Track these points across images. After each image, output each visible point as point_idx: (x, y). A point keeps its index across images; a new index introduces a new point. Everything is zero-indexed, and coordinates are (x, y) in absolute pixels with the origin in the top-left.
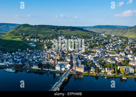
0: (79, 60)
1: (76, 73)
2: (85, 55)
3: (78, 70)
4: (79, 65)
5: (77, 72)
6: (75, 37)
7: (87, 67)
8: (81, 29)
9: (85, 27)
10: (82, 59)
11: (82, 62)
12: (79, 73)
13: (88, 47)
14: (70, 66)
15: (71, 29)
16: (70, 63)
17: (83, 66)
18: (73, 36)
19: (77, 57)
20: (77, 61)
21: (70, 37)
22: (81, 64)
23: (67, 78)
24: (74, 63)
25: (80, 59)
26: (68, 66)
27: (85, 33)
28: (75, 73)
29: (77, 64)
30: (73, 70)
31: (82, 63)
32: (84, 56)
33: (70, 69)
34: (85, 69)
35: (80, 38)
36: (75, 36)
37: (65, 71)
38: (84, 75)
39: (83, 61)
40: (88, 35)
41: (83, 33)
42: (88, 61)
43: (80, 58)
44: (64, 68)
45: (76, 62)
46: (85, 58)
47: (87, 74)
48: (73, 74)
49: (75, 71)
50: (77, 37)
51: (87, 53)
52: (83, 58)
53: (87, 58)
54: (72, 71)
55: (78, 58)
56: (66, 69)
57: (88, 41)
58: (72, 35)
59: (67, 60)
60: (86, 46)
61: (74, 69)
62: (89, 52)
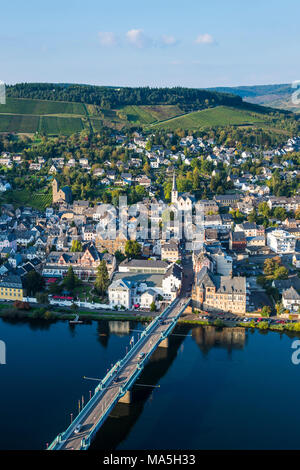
0: (221, 257)
1: (211, 318)
2: (254, 232)
3: (219, 302)
4: (225, 280)
5: (213, 314)
6: (199, 140)
7: (261, 290)
8: (231, 100)
9: (254, 91)
10: (239, 249)
11: (235, 262)
12: (222, 320)
13: (267, 189)
14: (178, 283)
15: (179, 100)
16: (177, 272)
17: (242, 283)
18: (190, 139)
19: (213, 240)
20: (211, 259)
21: (175, 140)
22: (234, 274)
23: (164, 344)
24: (198, 267)
25: (228, 252)
26: (169, 285)
27: (253, 118)
28: (201, 319)
29: (214, 274)
30: (192, 304)
31: (240, 270)
32: (247, 233)
33: (179, 297)
34: (255, 300)
35: (228, 147)
36: (203, 134)
37: (154, 309)
38: (247, 328)
39: (240, 257)
40: (266, 129)
41: (243, 120)
42: (267, 261)
43: (226, 245)
44: (152, 292)
45: (206, 263)
46: (252, 243)
47: (261, 325)
48: (196, 325)
49: (202, 307)
50: (211, 142)
51: (264, 221)
52: (245, 246)
53: (262, 243)
54: (189, 310)
55: (215, 245)
56: (159, 298)
57: (268, 158)
58: (186, 134)
59: (165, 255)
60: (258, 183)
61: (198, 298)
62: (271, 213)
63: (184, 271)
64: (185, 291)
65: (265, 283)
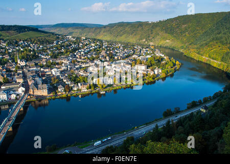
0: (37, 79)
1: (37, 98)
2: (47, 70)
3: (38, 93)
4: (40, 86)
6: (25, 42)
7: (51, 87)
8: (35, 29)
9: (42, 26)
10: (43, 76)
11: (42, 80)
12: (40, 98)
13: (50, 57)
14: (24, 89)
15: (17, 29)
16: (23, 86)
17: (45, 86)
18: (22, 42)
19: (34, 74)
20: (34, 80)
21: (17, 43)
22: (43, 84)
23: (22, 109)
24: (30, 83)
25: (40, 77)
26: (21, 90)
27: (42, 35)
28: (34, 99)
29: (36, 85)
30: (30, 95)
31: (44, 82)
32: (45, 70)
33: (25, 93)
34: (50, 91)
35: (35, 44)
36: (26, 40)
37: (17, 99)
38: (49, 99)
39: (44, 78)
40: (47, 38)
41: (39, 35)
42: (53, 78)
43: (39, 75)
44: (15, 94)
45: (33, 81)
46: (47, 73)
47: (53, 97)
48: (32, 101)
49: (33, 95)
50: (29, 43)
51: (50, 66)
52: (45, 75)
53: (50, 73)
54: (29, 97)
55: (35, 75)
56: (18, 95)
57: (49, 47)
58: (20, 40)
59: (18, 81)
60: (46, 55)
61: (32, 93)
62: (52, 64)
63: (25, 85)
64: (27, 91)
65: (52, 85)
